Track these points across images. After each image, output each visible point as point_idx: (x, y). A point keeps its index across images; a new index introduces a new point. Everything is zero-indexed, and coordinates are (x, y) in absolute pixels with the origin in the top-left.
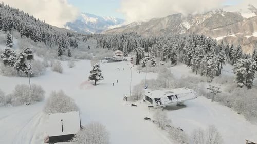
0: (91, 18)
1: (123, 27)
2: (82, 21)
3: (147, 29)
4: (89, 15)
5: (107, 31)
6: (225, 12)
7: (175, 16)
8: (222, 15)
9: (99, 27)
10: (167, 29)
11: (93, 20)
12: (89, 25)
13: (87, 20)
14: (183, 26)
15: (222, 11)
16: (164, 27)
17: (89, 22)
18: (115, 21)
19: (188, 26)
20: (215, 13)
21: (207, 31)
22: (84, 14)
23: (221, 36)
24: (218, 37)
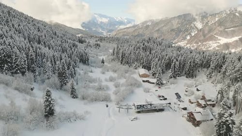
0: (103, 19)
1: (134, 26)
2: (95, 21)
3: (157, 28)
4: (101, 16)
5: (118, 31)
6: (240, 11)
7: (185, 15)
8: (237, 14)
9: (110, 27)
10: (178, 28)
11: (105, 20)
12: (102, 25)
13: (100, 20)
14: (194, 26)
15: (236, 10)
16: (175, 27)
17: (101, 22)
18: (126, 21)
19: (199, 25)
20: (229, 12)
21: (221, 31)
22: (97, 14)
23: (236, 36)
24: (234, 37)
